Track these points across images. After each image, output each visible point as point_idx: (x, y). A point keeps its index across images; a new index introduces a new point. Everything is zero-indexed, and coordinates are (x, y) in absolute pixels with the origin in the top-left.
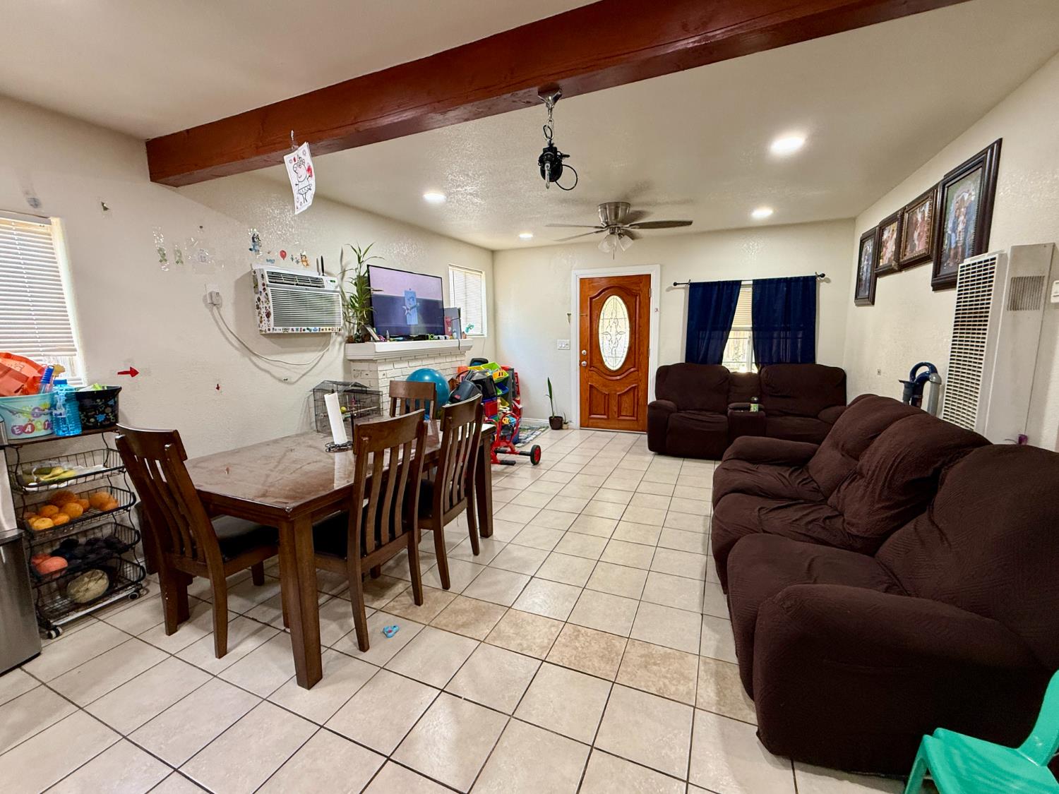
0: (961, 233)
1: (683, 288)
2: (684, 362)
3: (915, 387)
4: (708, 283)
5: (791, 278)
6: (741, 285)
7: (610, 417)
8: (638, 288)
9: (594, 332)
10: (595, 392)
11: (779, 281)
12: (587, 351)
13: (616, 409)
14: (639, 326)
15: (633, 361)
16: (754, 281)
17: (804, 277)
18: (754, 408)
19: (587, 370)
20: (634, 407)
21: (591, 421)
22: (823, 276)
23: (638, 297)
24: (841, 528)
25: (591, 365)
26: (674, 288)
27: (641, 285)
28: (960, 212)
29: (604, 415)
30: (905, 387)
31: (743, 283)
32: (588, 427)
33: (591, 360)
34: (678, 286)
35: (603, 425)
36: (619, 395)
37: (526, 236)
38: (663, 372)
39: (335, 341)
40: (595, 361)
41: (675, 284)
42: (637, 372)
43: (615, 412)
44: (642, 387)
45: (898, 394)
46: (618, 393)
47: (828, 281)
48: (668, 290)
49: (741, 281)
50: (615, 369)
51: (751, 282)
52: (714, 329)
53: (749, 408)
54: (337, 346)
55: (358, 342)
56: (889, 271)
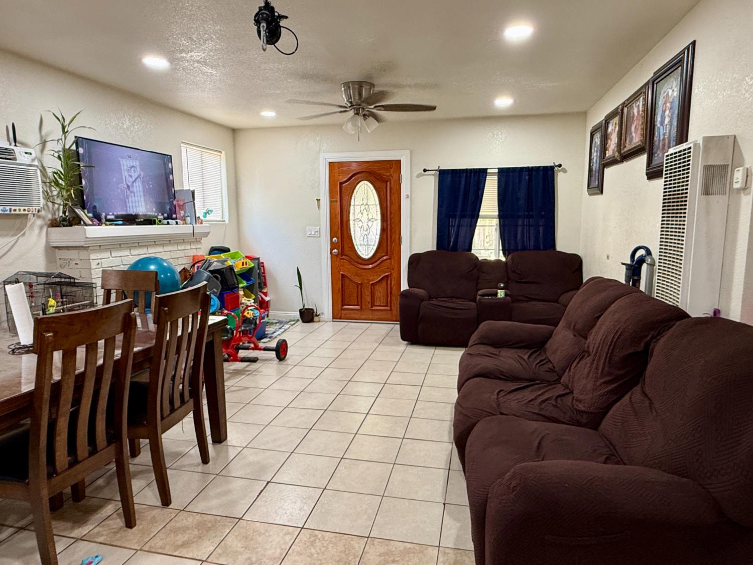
0: (667, 126)
1: (432, 175)
2: (435, 249)
3: (634, 269)
4: (456, 170)
5: (532, 167)
6: (487, 173)
7: (364, 307)
8: (388, 174)
9: (345, 220)
10: (347, 282)
11: (521, 170)
12: (338, 238)
13: (369, 299)
14: (391, 213)
15: (385, 249)
16: (499, 169)
17: (543, 167)
18: (501, 294)
19: (338, 259)
20: (387, 296)
21: (344, 312)
22: (560, 166)
23: (388, 183)
24: (570, 406)
25: (342, 253)
26: (424, 175)
27: (392, 171)
28: (666, 107)
29: (357, 305)
30: (627, 269)
31: (489, 171)
32: (341, 319)
33: (343, 248)
34: (427, 172)
35: (357, 316)
36: (372, 284)
37: (269, 114)
38: (415, 260)
39: (34, 223)
40: (346, 248)
41: (425, 171)
42: (389, 261)
43: (369, 302)
44: (395, 275)
45: (620, 276)
46: (371, 283)
47: (565, 171)
48: (419, 176)
49: (487, 169)
50: (367, 257)
51: (497, 171)
52: (463, 216)
53: (496, 294)
54: (36, 231)
55: (64, 226)
56: (613, 162)
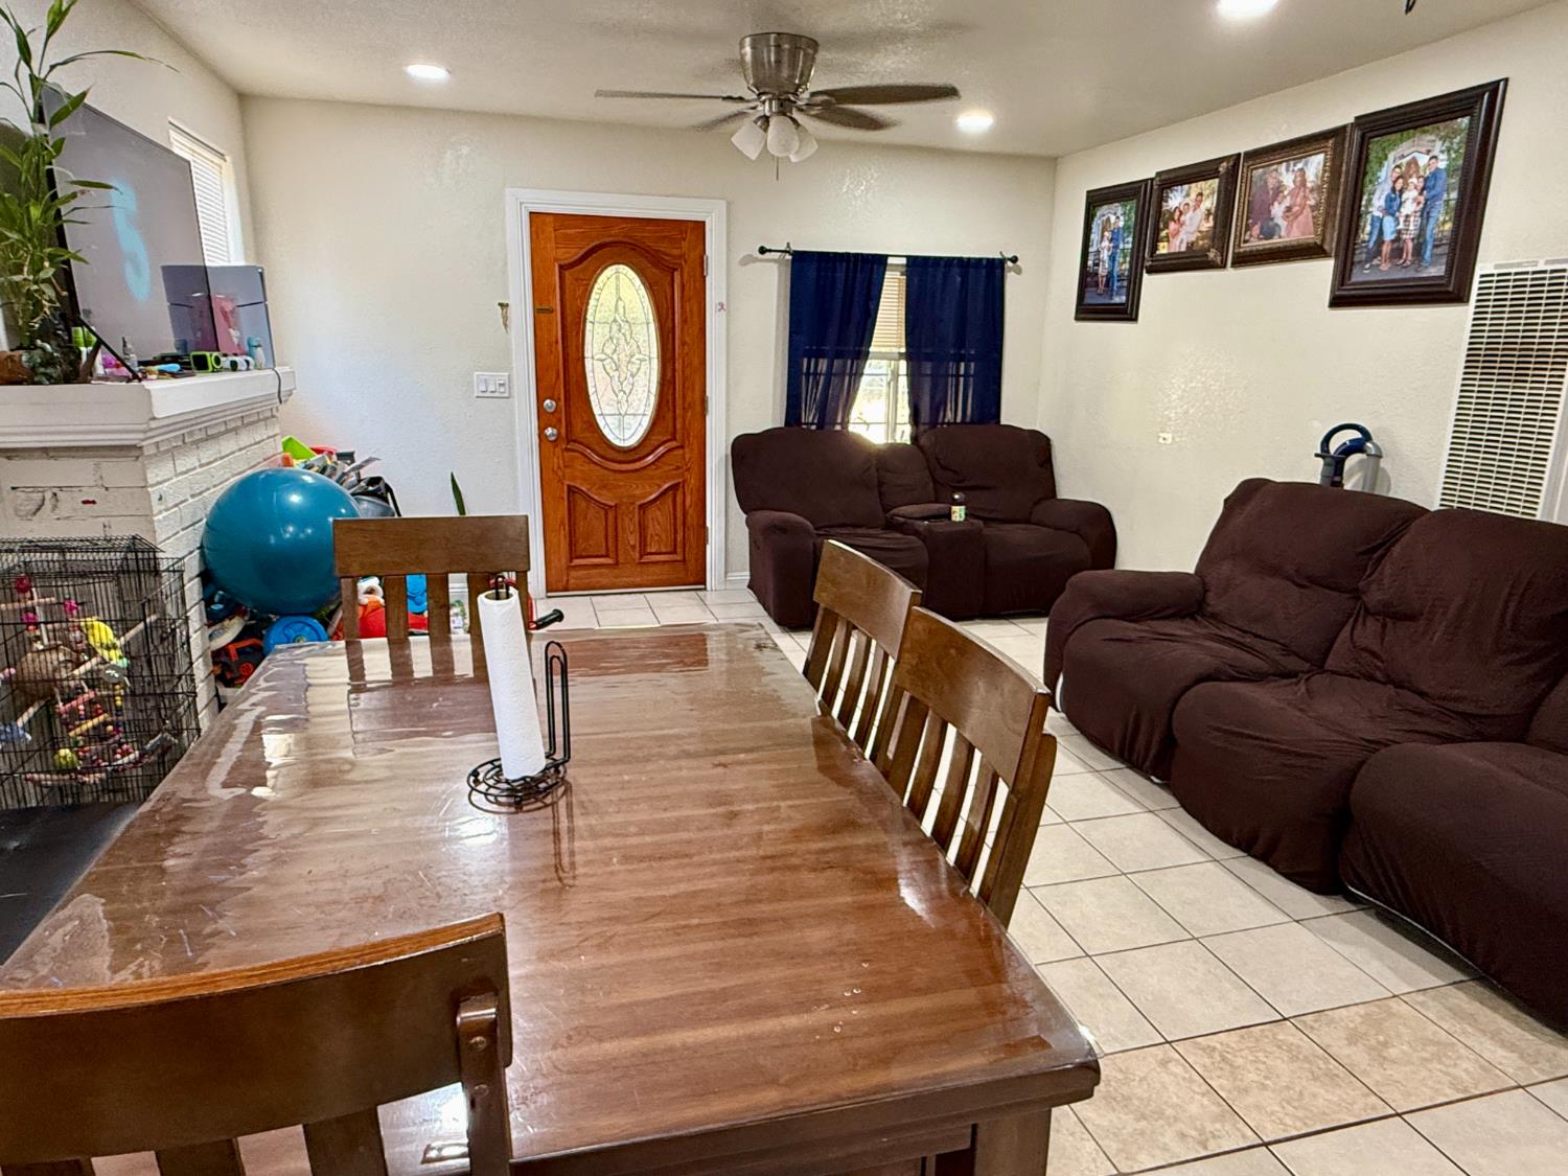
0: (1411, 219)
1: (775, 261)
3: (1335, 465)
4: (828, 254)
6: (886, 264)
7: (621, 560)
8: (676, 252)
10: (582, 504)
11: (949, 262)
12: (557, 400)
13: (633, 540)
14: (683, 344)
15: (671, 425)
16: (908, 258)
17: (988, 259)
18: (959, 513)
19: (558, 450)
20: (676, 532)
21: (573, 573)
22: (1014, 260)
23: (677, 275)
25: (568, 438)
26: (757, 260)
27: (685, 244)
28: (1406, 184)
29: (607, 556)
30: (1325, 464)
31: (890, 261)
32: (566, 590)
33: (569, 424)
34: (767, 255)
35: (605, 581)
36: (641, 506)
40: (578, 425)
41: (763, 250)
42: (680, 452)
43: (633, 547)
44: (693, 482)
46: (638, 503)
48: (747, 260)
49: (887, 256)
51: (904, 261)
56: (1191, 261)
